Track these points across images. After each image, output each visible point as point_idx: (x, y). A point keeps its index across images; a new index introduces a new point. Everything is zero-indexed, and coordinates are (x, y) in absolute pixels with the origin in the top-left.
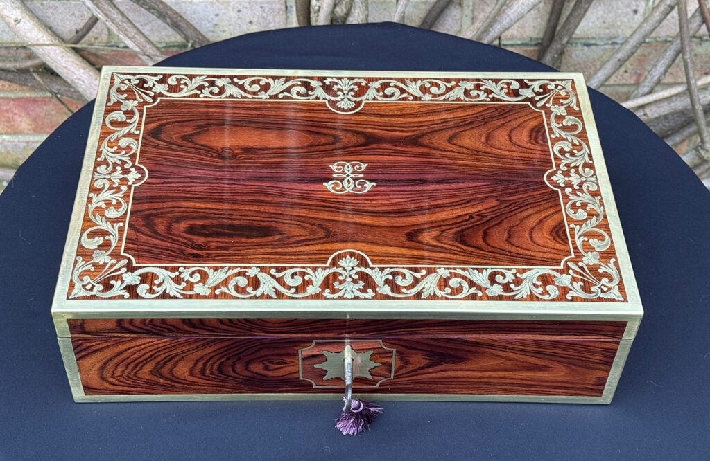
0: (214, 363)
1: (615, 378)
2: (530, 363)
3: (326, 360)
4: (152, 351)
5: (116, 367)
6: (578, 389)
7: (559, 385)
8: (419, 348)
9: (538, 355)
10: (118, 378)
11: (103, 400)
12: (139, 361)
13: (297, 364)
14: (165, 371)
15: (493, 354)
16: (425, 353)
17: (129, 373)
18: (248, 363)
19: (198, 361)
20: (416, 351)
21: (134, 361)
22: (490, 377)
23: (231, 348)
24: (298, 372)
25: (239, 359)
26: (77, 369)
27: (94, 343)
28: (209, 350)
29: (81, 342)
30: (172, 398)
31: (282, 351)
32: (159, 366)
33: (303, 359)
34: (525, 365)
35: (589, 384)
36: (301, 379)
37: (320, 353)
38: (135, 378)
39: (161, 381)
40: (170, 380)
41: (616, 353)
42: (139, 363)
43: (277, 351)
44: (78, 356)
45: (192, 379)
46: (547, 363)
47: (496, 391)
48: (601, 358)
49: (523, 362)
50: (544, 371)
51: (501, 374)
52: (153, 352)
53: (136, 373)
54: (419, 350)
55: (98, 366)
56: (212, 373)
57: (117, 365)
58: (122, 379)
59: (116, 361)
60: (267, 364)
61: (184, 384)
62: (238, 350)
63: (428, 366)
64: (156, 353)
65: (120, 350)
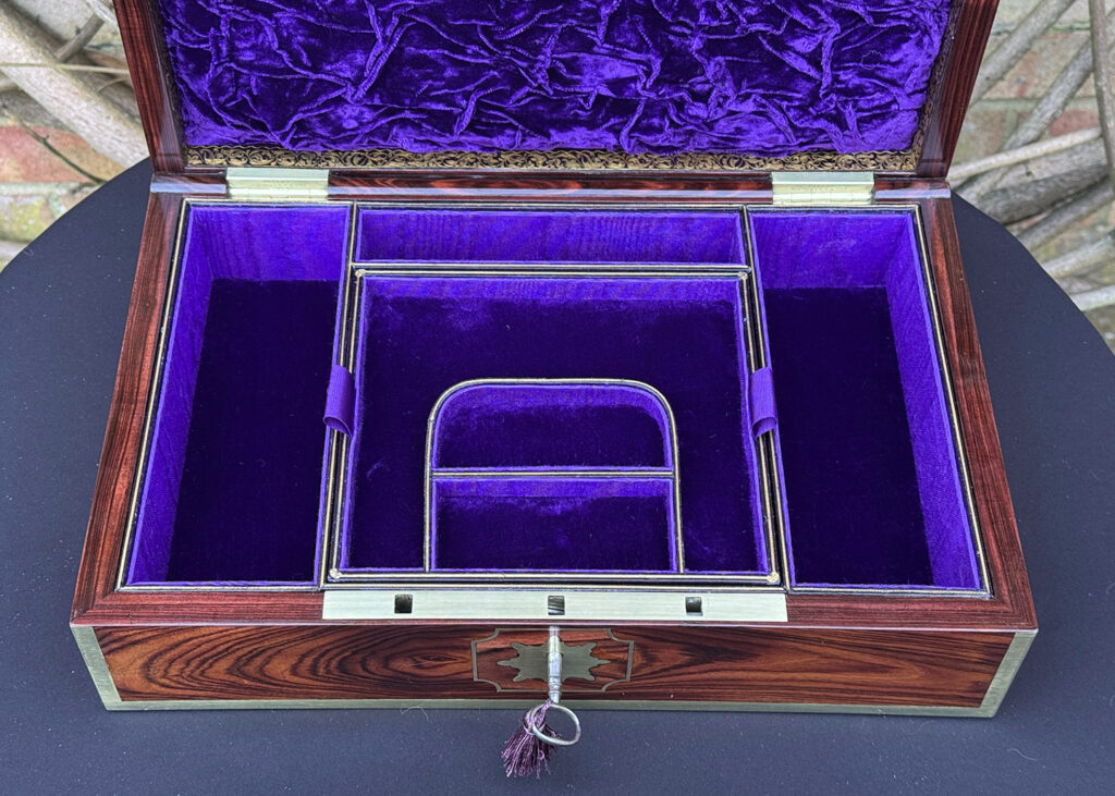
0: (332, 659)
1: (1003, 683)
2: (861, 662)
3: (518, 655)
5: (170, 664)
6: (941, 697)
7: (909, 691)
8: (673, 639)
9: (875, 652)
10: (175, 678)
11: (152, 708)
12: (206, 656)
13: (470, 660)
14: (251, 669)
15: (798, 650)
16: (682, 646)
17: (192, 672)
18: (387, 660)
19: (304, 656)
20: (669, 644)
21: (199, 656)
22: (793, 680)
24: (471, 671)
25: (374, 653)
26: (106, 667)
27: (131, 632)
28: (321, 642)
29: (109, 630)
30: (265, 704)
31: (445, 643)
32: (241, 663)
33: (478, 654)
34: (853, 663)
35: (959, 691)
36: (476, 679)
37: (508, 645)
38: (201, 678)
39: (246, 682)
40: (260, 681)
41: (1007, 649)
42: (207, 659)
43: (435, 643)
44: (107, 649)
45: (296, 679)
46: (889, 662)
47: (802, 699)
48: (982, 656)
49: (849, 660)
50: (882, 672)
51: (812, 676)
52: (230, 644)
53: (203, 672)
54: (674, 642)
55: (140, 662)
56: (328, 672)
57: (171, 662)
58: (181, 680)
60: (419, 659)
61: (282, 686)
62: (370, 641)
63: (689, 665)
64: (233, 646)
65: (176, 641)
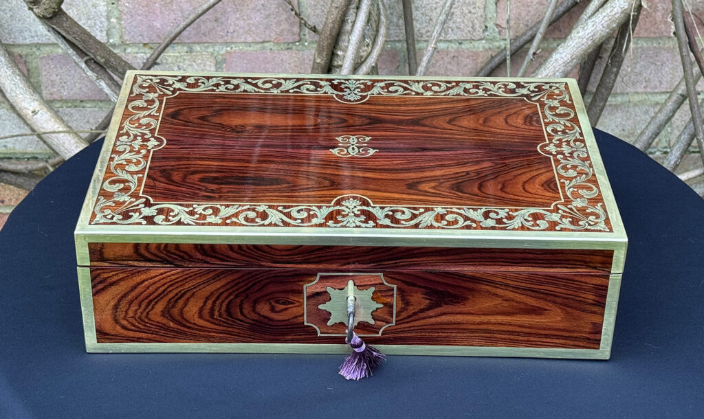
0: (223, 302)
2: (526, 305)
3: (330, 299)
4: (164, 285)
5: (130, 306)
6: (576, 339)
7: (556, 333)
8: (419, 284)
9: (533, 294)
10: (131, 320)
11: (114, 350)
12: (151, 297)
13: (302, 304)
14: (176, 311)
15: (490, 293)
16: (425, 291)
17: (142, 313)
18: (256, 302)
19: (207, 299)
20: (416, 289)
21: (147, 298)
22: (488, 323)
23: (239, 283)
24: (302, 315)
25: (247, 297)
26: (92, 308)
27: (111, 274)
28: (218, 285)
29: (99, 272)
30: (181, 347)
31: (288, 287)
32: (170, 305)
33: (307, 298)
34: (522, 306)
35: (585, 333)
36: (306, 324)
37: (322, 290)
38: (146, 320)
39: (172, 324)
40: (180, 324)
41: (607, 291)
42: (151, 301)
43: (282, 287)
44: (95, 290)
45: (201, 322)
46: (542, 304)
47: (496, 342)
49: (520, 302)
50: (541, 314)
51: (500, 318)
52: (166, 286)
53: (148, 313)
54: (420, 287)
55: (112, 303)
56: (220, 314)
57: (131, 303)
58: (135, 322)
59: (130, 297)
60: (273, 303)
61: (193, 329)
62: (246, 285)
63: (429, 308)
64: (168, 287)
65: (135, 283)
